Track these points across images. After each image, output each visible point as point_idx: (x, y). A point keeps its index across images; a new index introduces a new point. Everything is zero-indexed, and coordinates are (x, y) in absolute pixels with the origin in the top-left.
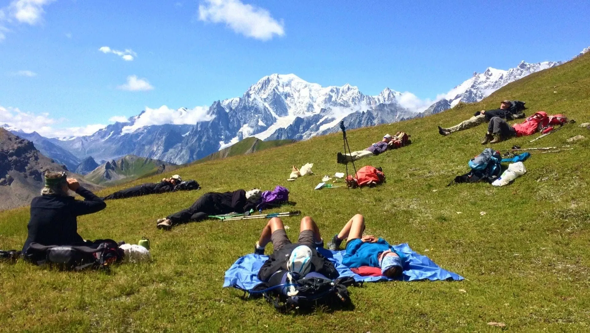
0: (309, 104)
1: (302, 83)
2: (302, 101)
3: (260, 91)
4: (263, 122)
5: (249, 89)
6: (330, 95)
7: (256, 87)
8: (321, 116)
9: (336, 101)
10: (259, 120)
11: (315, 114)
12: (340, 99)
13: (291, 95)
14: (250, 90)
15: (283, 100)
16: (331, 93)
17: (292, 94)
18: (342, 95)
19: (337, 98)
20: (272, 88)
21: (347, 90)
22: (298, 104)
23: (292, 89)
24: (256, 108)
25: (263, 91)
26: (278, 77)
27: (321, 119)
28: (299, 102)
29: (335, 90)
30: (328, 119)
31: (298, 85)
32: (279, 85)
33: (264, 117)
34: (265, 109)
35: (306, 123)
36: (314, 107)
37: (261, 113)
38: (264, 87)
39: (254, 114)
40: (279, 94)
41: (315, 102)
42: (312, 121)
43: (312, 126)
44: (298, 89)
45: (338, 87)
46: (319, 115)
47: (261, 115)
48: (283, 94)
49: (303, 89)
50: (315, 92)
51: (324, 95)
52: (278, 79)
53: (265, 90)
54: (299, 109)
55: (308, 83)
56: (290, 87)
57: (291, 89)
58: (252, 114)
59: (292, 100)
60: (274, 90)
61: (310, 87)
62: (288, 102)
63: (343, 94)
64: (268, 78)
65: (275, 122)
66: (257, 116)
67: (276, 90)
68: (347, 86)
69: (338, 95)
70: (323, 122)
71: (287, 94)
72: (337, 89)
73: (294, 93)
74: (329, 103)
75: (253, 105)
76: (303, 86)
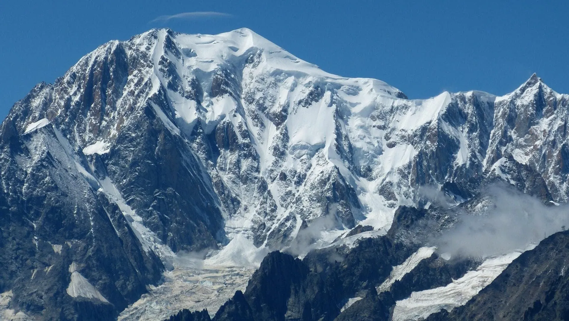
0: (335, 187)
1: (298, 75)
2: (300, 168)
3: (74, 117)
4: (93, 281)
5: (18, 108)
6: (441, 136)
7: (56, 96)
8: (400, 246)
9: (475, 166)
10: (72, 268)
11: (367, 235)
12: (498, 156)
13: (241, 140)
14: (27, 113)
15: (196, 165)
16: (448, 129)
17: (246, 134)
18: (506, 139)
19: (483, 152)
20: (142, 103)
21: (531, 110)
22: (274, 187)
23: (247, 107)
24: (53, 210)
25: (90, 119)
26: (170, 45)
27: (399, 261)
28: (283, 177)
29: (469, 109)
30: (438, 263)
31: (275, 85)
32: (173, 86)
33: (98, 251)
34: (100, 214)
35: (321, 285)
36: (363, 199)
37: (81, 236)
38: (97, 99)
39: (44, 237)
40: (176, 131)
41: (367, 174)
42: (350, 272)
43: (351, 301)
44: (277, 109)
45: (484, 98)
46: (385, 241)
47: (82, 244)
48: (194, 134)
49: (301, 109)
50: (369, 122)
51: (410, 140)
52: (171, 58)
53: (101, 114)
54: (282, 213)
55: (331, 78)
56: (237, 98)
57: (239, 110)
58: (36, 241)
59: (245, 164)
60: (149, 111)
61: (341, 94)
62: (226, 178)
63: (512, 133)
64: (120, 51)
65: (158, 279)
66: (58, 248)
67: (157, 108)
68: (533, 91)
69: (484, 135)
70: (408, 277)
71: (220, 135)
72: (476, 102)
73: (255, 130)
74: (440, 178)
75: (38, 191)
76: (302, 93)
